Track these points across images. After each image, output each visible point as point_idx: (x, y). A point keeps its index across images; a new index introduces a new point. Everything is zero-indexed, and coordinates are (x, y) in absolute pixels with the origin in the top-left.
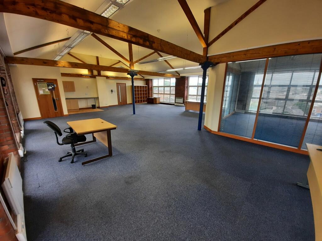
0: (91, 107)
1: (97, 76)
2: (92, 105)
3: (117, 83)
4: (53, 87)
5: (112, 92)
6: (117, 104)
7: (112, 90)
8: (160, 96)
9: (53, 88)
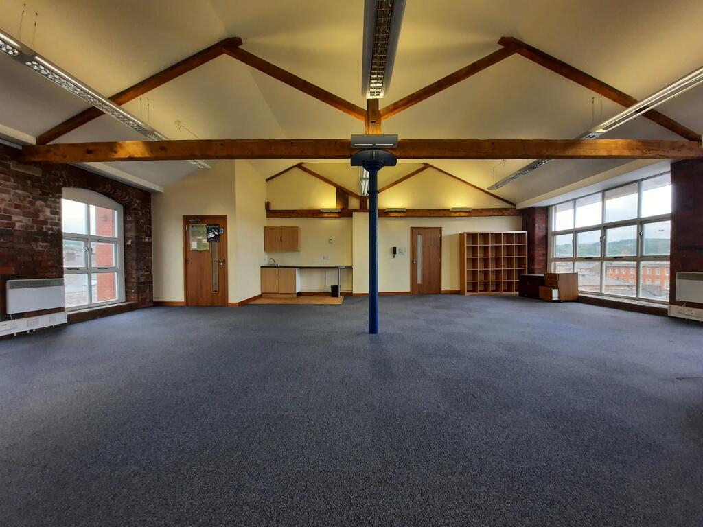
0: (330, 291)
1: (356, 211)
2: (332, 287)
3: (413, 229)
4: (216, 233)
5: (395, 253)
6: (407, 288)
7: (395, 249)
8: (580, 267)
9: (216, 236)
